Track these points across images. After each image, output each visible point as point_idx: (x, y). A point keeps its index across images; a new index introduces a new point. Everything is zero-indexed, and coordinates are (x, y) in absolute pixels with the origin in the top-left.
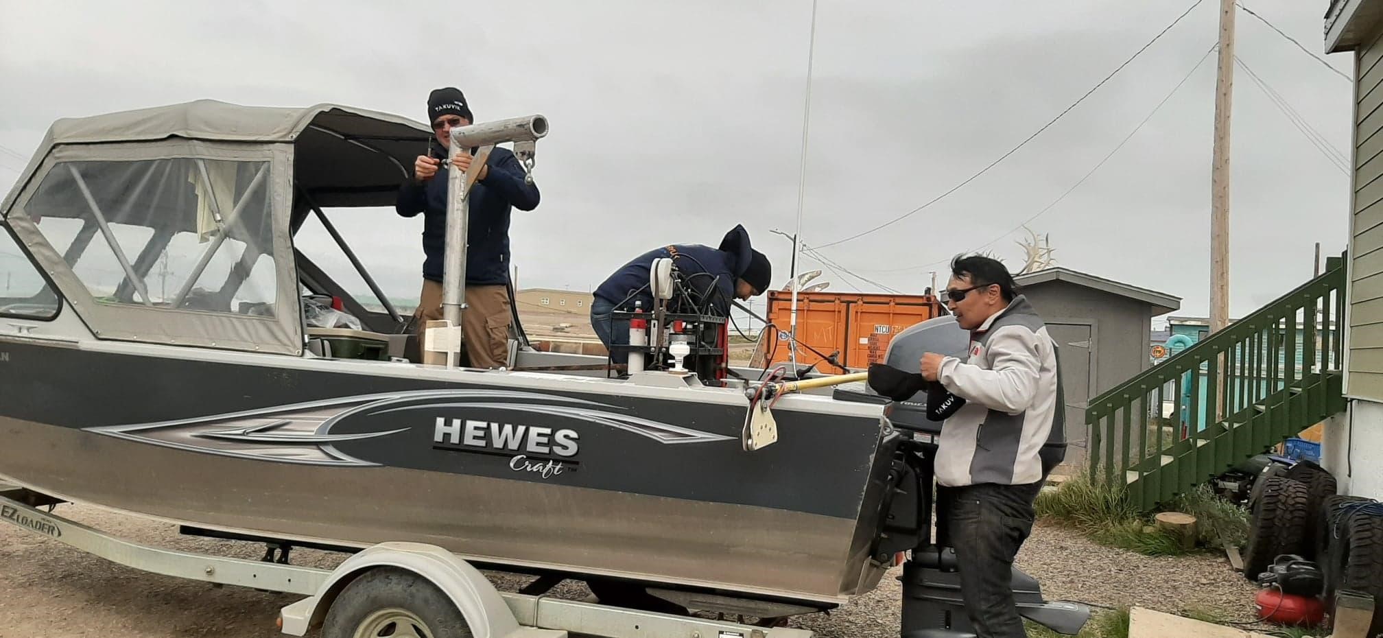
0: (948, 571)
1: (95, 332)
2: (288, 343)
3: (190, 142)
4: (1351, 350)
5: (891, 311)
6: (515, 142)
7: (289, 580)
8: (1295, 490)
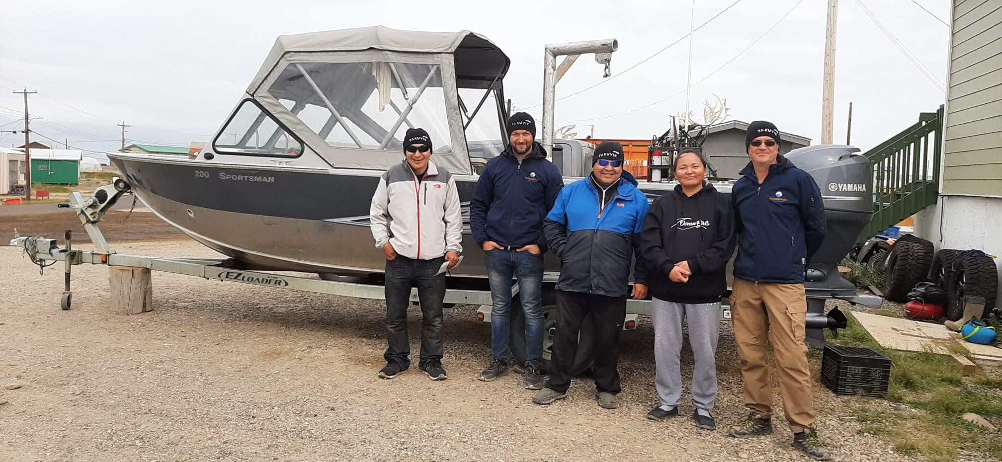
0: (810, 281)
1: (332, 164)
2: (461, 167)
3: (384, 52)
4: (945, 167)
5: (630, 151)
6: (596, 53)
7: (466, 298)
8: (917, 249)
